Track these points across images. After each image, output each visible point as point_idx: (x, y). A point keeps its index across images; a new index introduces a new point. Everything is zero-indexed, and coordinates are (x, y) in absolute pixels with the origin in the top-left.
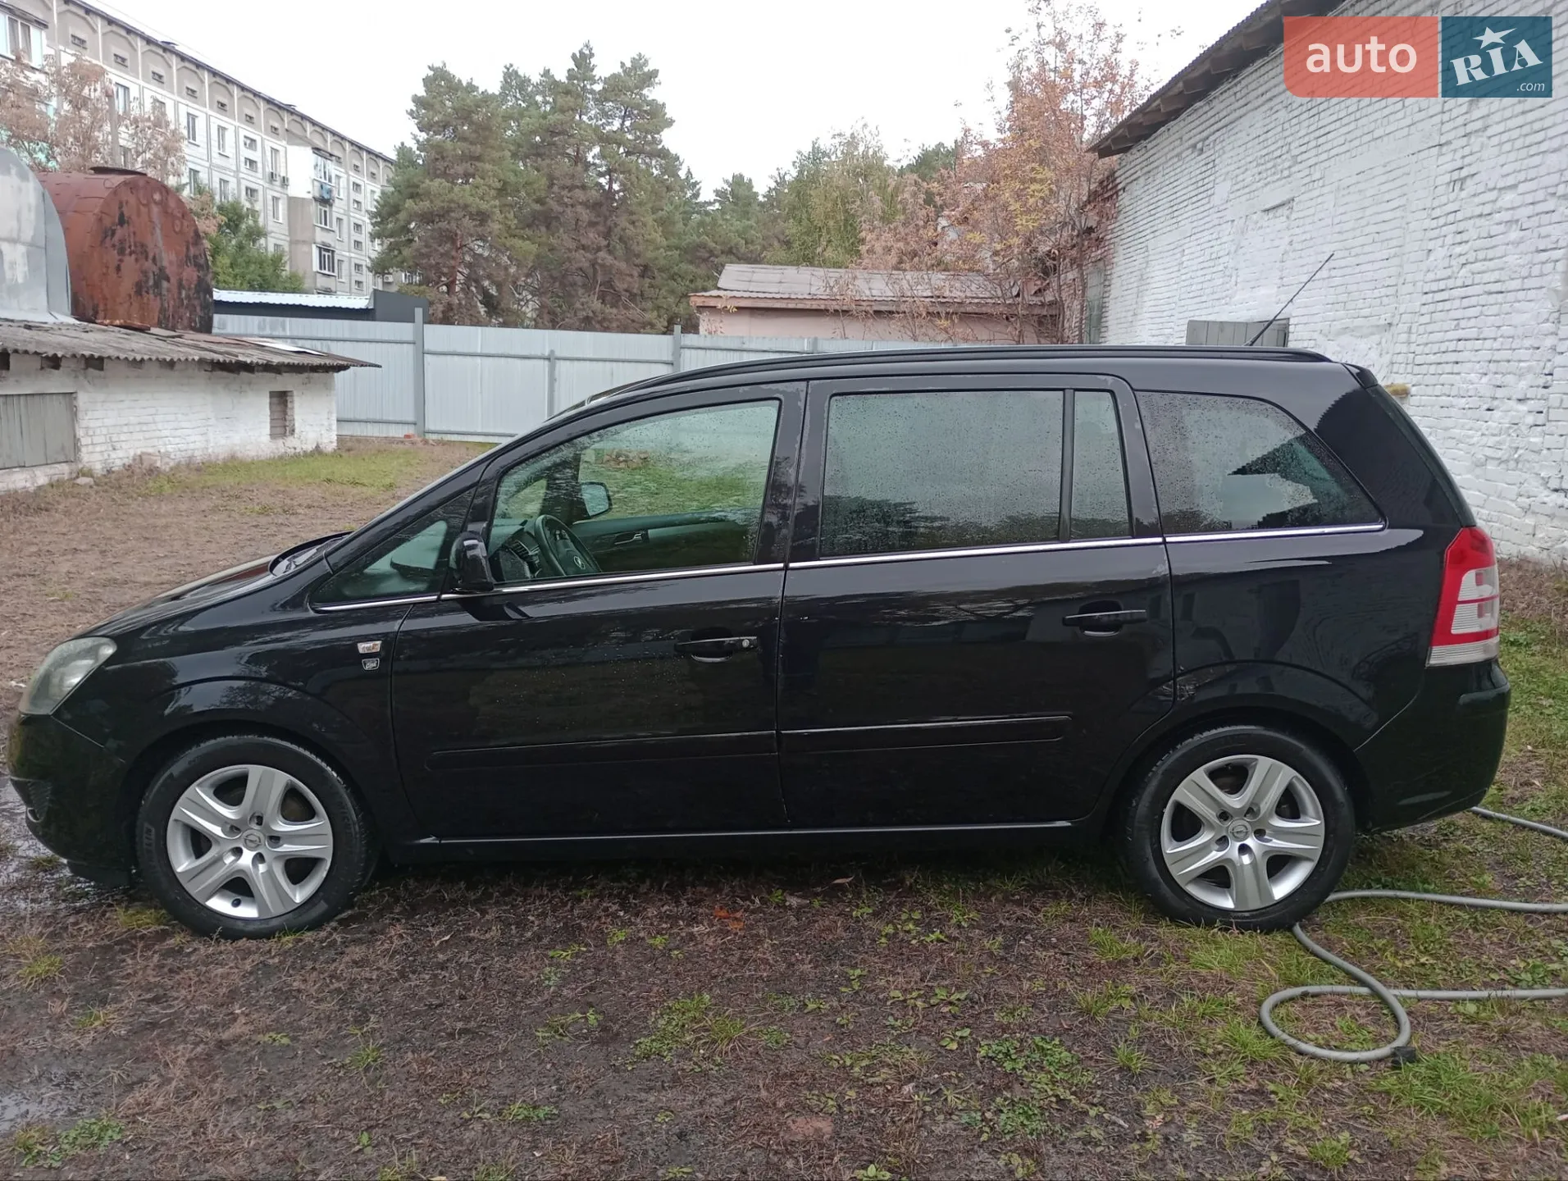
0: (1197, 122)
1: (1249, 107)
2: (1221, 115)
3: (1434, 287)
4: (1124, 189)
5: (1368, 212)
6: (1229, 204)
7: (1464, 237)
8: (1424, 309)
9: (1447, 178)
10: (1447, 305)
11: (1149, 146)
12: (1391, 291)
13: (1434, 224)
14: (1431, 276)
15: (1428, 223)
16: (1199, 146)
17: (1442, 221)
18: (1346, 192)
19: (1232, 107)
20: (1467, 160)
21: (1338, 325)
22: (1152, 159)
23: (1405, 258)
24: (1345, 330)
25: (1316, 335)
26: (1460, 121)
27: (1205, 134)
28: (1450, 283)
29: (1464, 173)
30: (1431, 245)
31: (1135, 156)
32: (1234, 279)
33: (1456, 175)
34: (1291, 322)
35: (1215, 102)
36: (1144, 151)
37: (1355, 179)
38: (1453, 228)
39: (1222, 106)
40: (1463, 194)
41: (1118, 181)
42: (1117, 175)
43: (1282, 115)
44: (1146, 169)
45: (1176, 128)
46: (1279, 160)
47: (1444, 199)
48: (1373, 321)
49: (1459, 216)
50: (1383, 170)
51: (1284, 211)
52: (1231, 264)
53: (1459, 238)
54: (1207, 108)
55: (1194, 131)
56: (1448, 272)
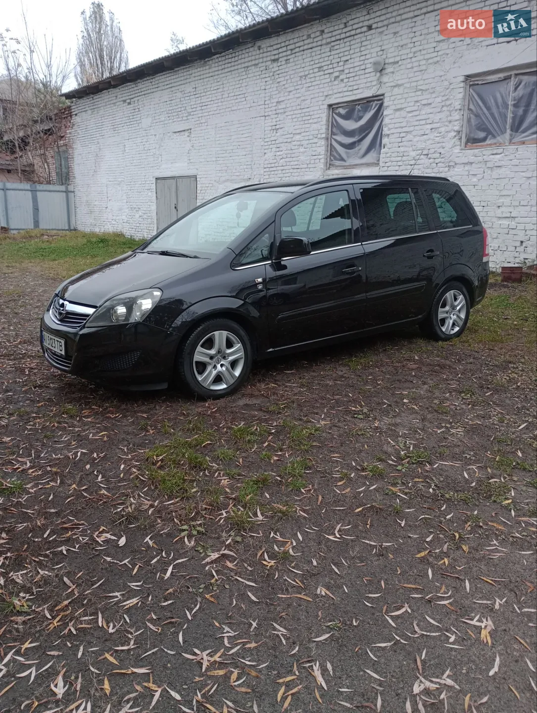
0: (127, 91)
1: (159, 89)
2: (142, 90)
3: (269, 166)
4: (76, 115)
5: (233, 137)
6: (151, 128)
7: (281, 149)
8: (265, 174)
9: (270, 128)
10: (276, 172)
11: (94, 98)
12: (249, 166)
13: (266, 144)
14: (267, 162)
15: (262, 143)
16: (128, 101)
17: (270, 143)
18: (220, 129)
19: (149, 88)
20: (278, 123)
21: (224, 179)
22: (96, 103)
23: (254, 155)
24: (227, 180)
25: (212, 182)
26: (274, 108)
27: (132, 96)
28: (276, 165)
29: (277, 127)
30: (266, 151)
31: (85, 102)
32: (160, 159)
33: (274, 128)
34: (198, 177)
35: (139, 84)
36: (91, 99)
37: (223, 124)
38: (275, 146)
39: (143, 86)
40: (278, 134)
41: (73, 111)
42: (72, 108)
43: (179, 95)
44: (92, 107)
45: (114, 92)
46: (180, 113)
47: (269, 136)
48: (241, 177)
49: (277, 142)
50: (238, 122)
51: (187, 134)
52: (158, 153)
53: (278, 149)
54: (134, 86)
55: (126, 95)
56: (275, 161)
